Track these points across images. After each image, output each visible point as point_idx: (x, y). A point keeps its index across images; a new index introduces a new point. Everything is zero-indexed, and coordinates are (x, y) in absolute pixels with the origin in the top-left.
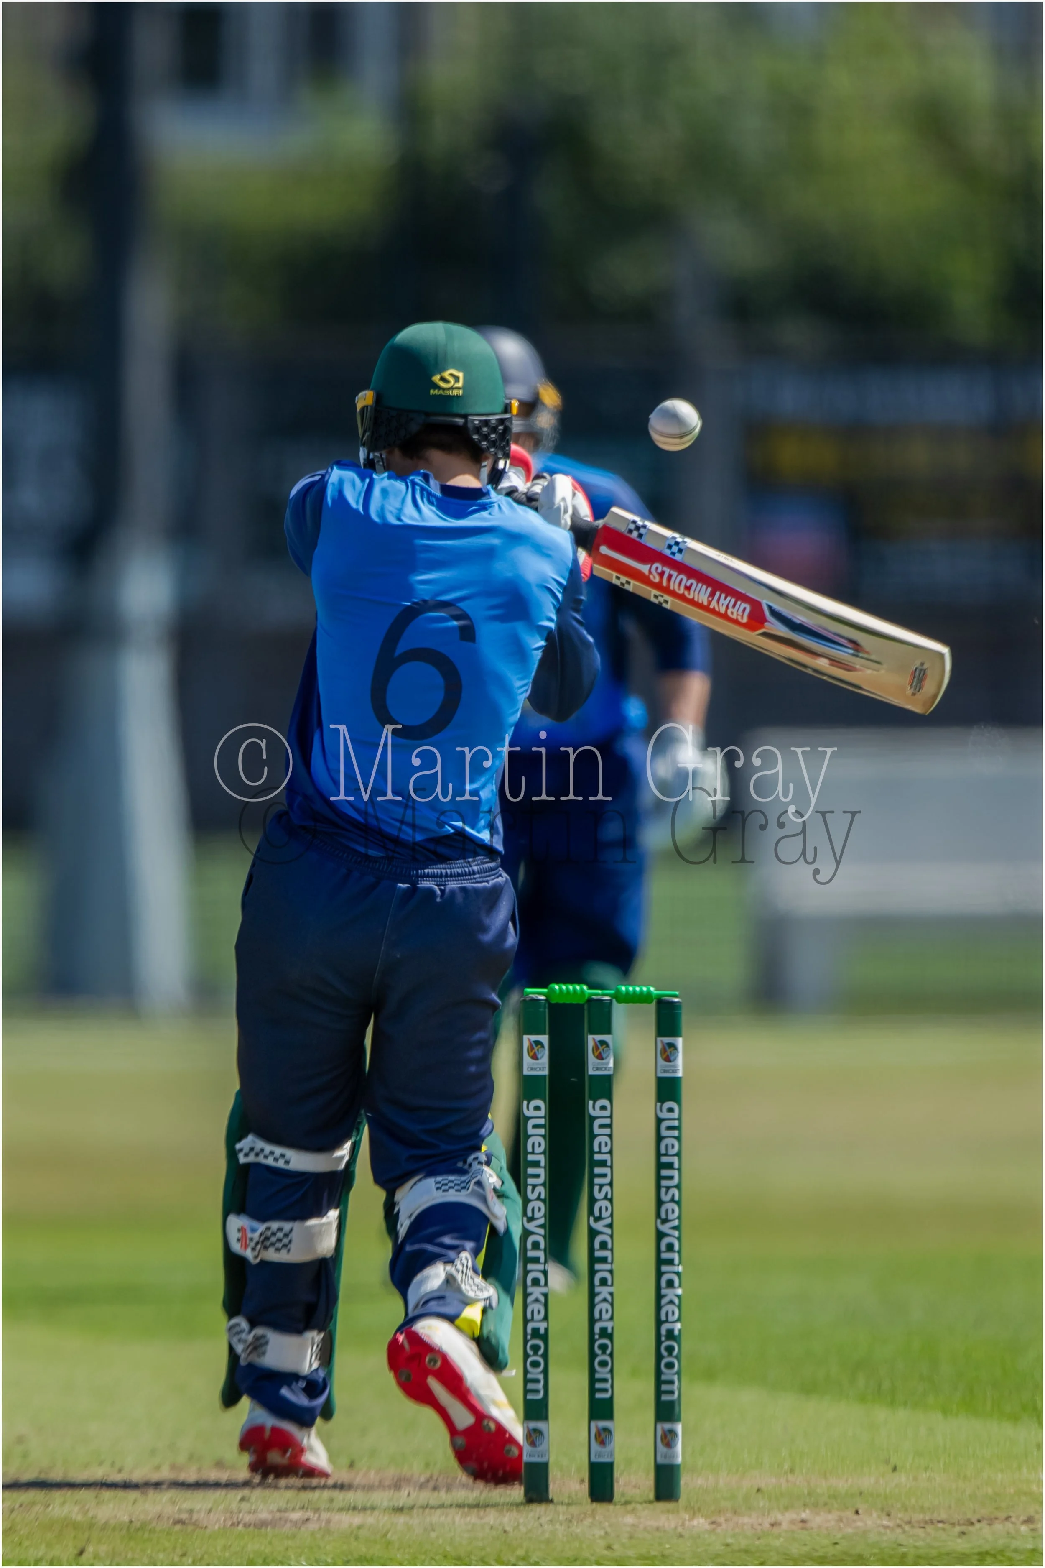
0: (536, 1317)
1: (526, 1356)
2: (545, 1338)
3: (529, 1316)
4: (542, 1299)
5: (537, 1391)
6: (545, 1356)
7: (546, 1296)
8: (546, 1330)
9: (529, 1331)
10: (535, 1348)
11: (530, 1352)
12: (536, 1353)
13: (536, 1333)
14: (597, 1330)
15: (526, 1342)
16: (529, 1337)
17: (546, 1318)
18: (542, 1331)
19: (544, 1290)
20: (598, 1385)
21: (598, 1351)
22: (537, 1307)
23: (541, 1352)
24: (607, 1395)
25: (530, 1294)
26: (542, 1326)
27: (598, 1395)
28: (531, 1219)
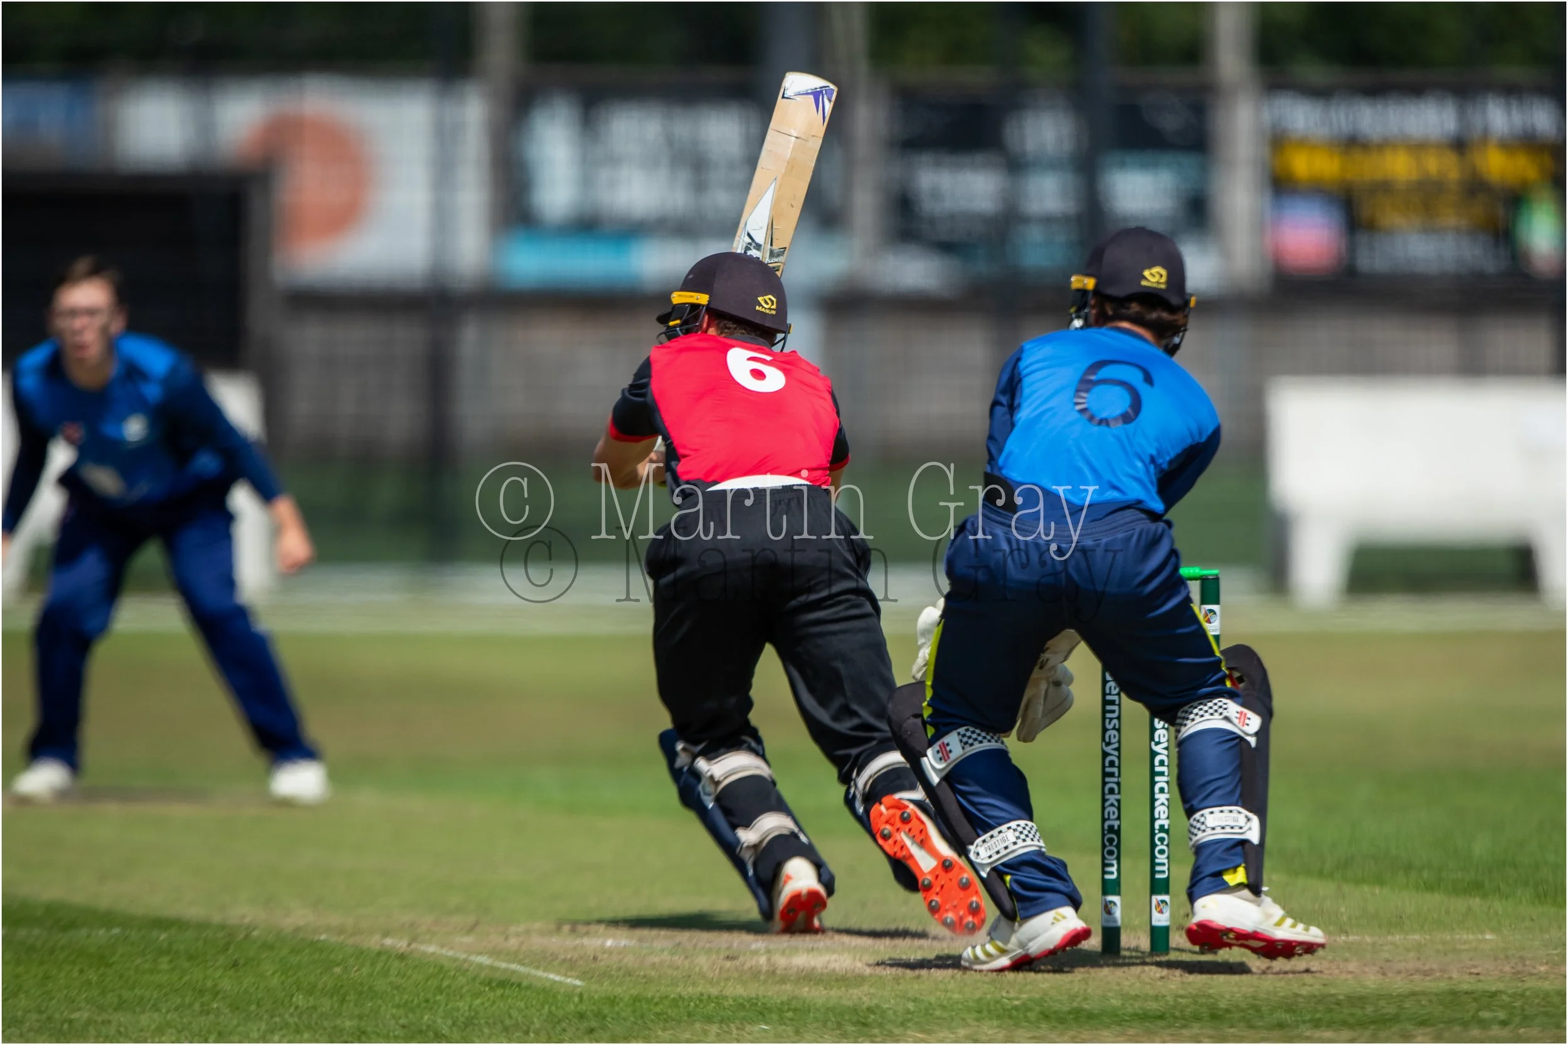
0: (1112, 817)
1: (1104, 846)
2: (1118, 833)
3: (1106, 816)
4: (1116, 804)
5: (1112, 873)
6: (1118, 846)
7: (1118, 801)
8: (1119, 826)
9: (1106, 827)
10: (1111, 841)
11: (1107, 844)
12: (1111, 844)
13: (1111, 829)
14: (1157, 826)
15: (1103, 835)
16: (1106, 832)
17: (1119, 818)
18: (1116, 828)
19: (1117, 797)
20: (1158, 868)
21: (1158, 843)
22: (1112, 809)
23: (1115, 843)
24: (1165, 876)
25: (1108, 800)
26: (1116, 823)
27: (1158, 876)
28: (1108, 744)
